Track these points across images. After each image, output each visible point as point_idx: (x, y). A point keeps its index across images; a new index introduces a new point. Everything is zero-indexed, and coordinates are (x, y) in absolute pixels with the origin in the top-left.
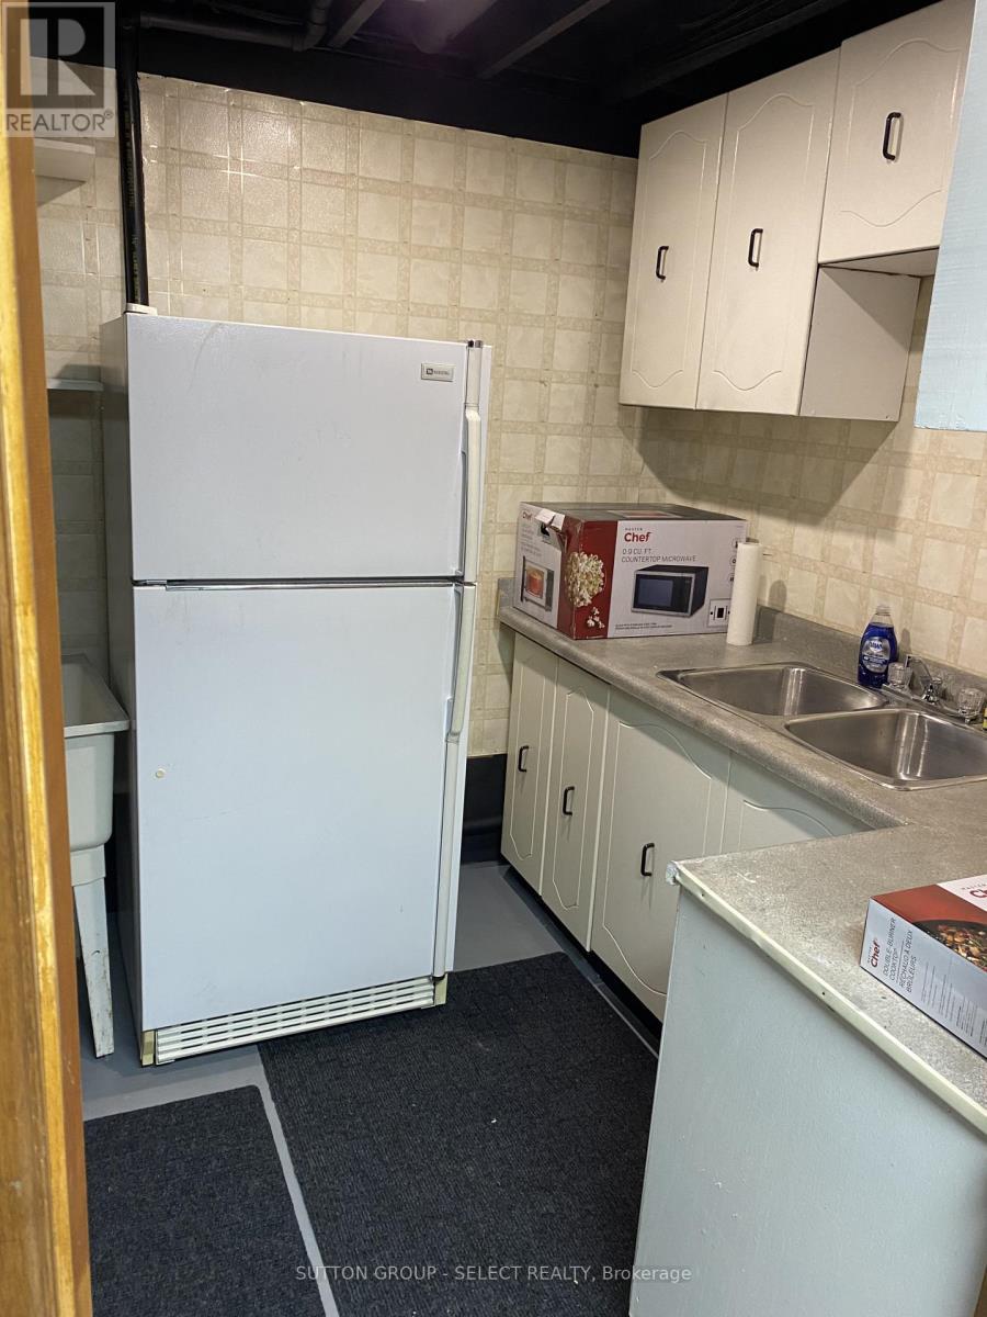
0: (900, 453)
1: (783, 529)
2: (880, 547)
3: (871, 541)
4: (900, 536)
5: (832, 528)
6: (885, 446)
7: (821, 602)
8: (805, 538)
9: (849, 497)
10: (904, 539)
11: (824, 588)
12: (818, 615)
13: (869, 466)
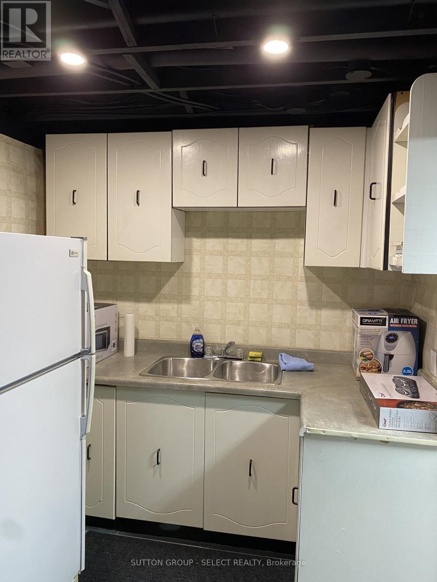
0: (188, 273)
1: (133, 306)
2: (185, 307)
3: (180, 305)
4: (193, 302)
5: (159, 302)
6: (180, 270)
7: (158, 331)
8: (144, 308)
9: (166, 290)
10: (195, 303)
11: (159, 326)
12: (157, 337)
13: (173, 279)
